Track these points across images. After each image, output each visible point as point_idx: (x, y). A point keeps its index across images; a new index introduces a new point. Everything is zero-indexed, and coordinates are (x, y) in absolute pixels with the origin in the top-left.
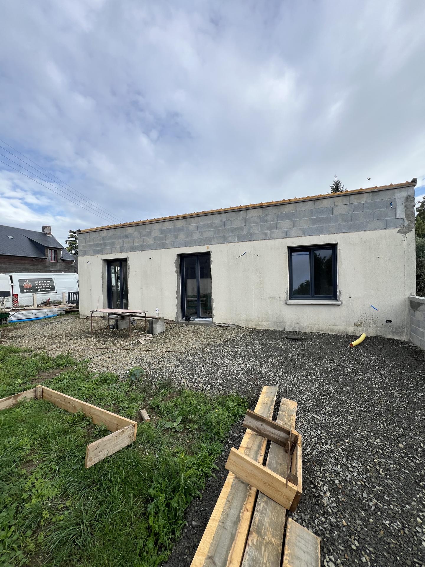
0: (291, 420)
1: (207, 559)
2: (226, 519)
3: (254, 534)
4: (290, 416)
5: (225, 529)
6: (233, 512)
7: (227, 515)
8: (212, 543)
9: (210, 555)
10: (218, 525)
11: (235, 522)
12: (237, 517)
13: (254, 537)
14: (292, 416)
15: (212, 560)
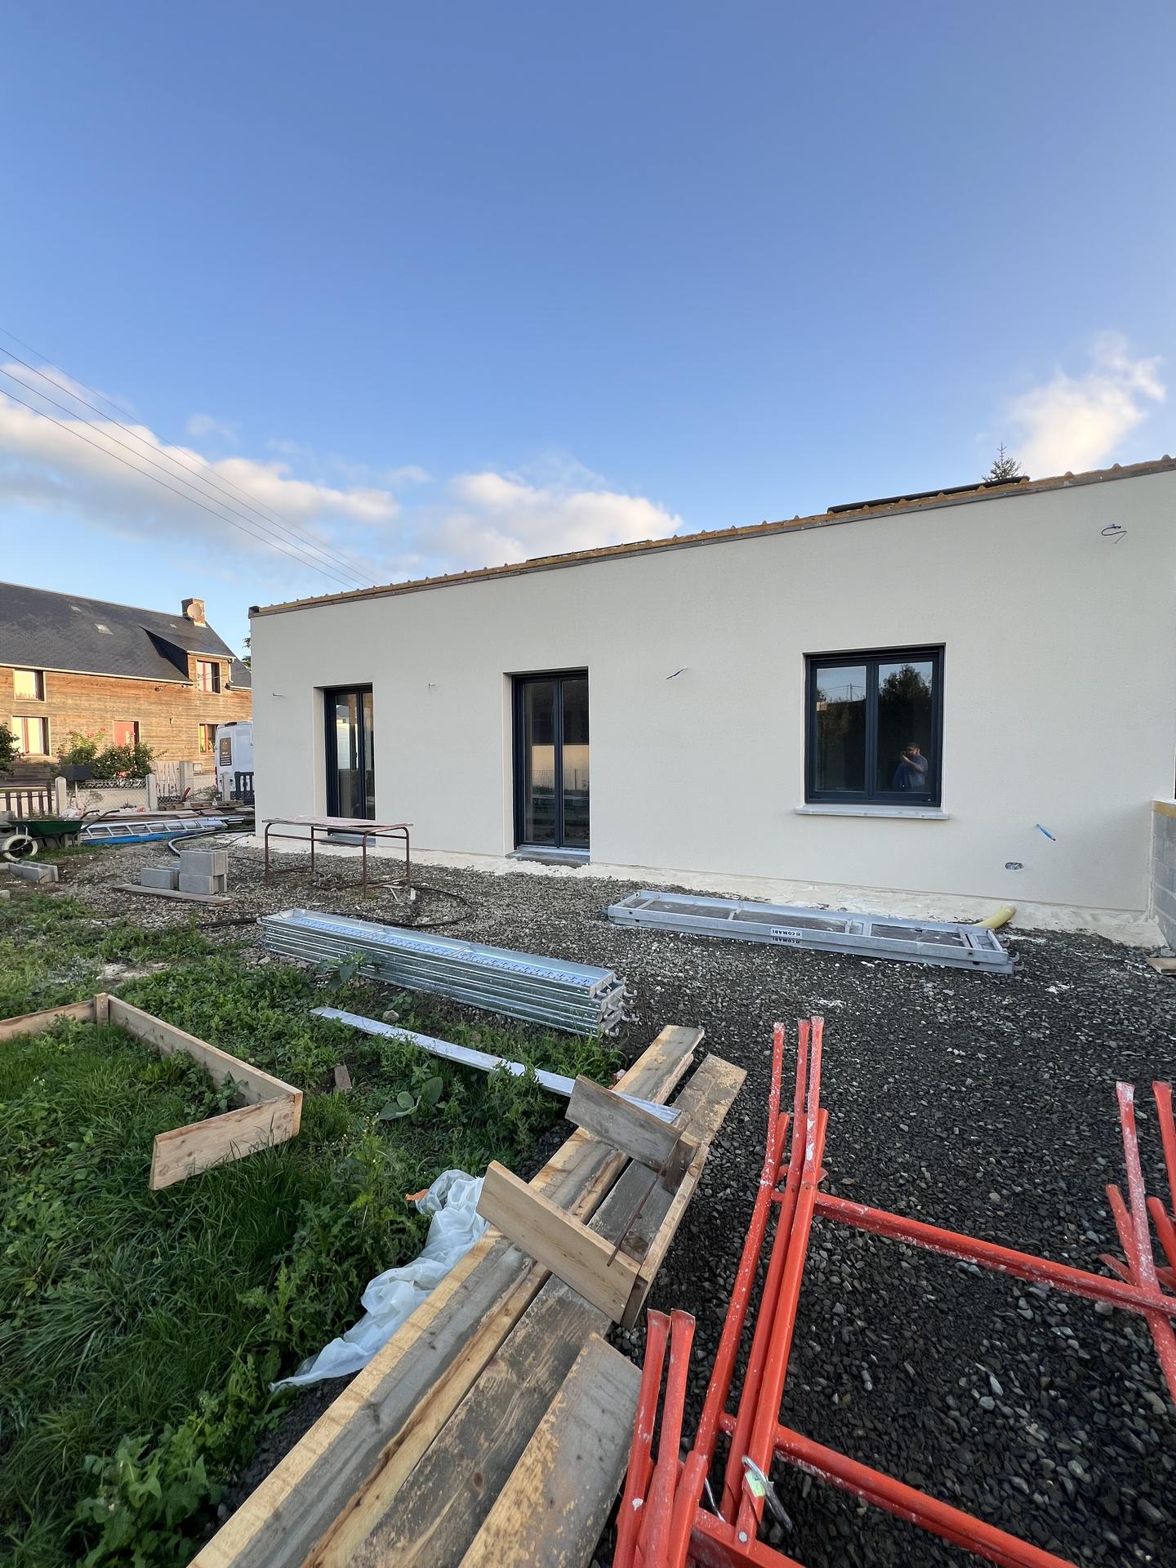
0: (712, 1114)
1: (362, 1408)
2: (443, 1327)
3: (503, 1366)
4: (711, 1102)
5: (433, 1348)
6: (467, 1315)
7: (450, 1318)
8: (389, 1375)
9: (373, 1400)
10: (420, 1338)
11: (461, 1335)
12: (472, 1325)
13: (499, 1372)
14: (718, 1103)
15: (375, 1411)
